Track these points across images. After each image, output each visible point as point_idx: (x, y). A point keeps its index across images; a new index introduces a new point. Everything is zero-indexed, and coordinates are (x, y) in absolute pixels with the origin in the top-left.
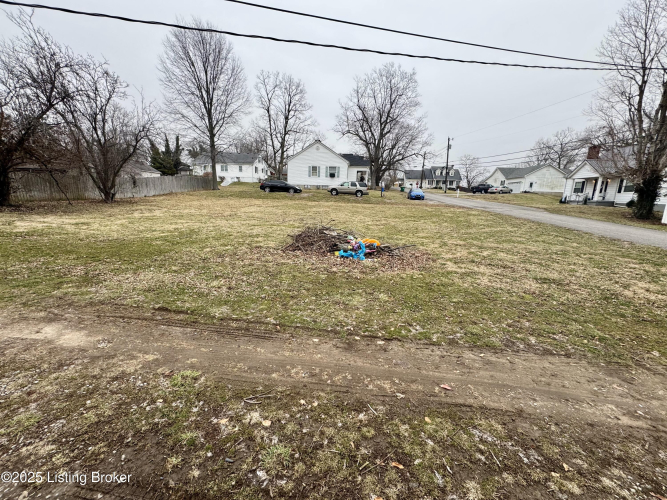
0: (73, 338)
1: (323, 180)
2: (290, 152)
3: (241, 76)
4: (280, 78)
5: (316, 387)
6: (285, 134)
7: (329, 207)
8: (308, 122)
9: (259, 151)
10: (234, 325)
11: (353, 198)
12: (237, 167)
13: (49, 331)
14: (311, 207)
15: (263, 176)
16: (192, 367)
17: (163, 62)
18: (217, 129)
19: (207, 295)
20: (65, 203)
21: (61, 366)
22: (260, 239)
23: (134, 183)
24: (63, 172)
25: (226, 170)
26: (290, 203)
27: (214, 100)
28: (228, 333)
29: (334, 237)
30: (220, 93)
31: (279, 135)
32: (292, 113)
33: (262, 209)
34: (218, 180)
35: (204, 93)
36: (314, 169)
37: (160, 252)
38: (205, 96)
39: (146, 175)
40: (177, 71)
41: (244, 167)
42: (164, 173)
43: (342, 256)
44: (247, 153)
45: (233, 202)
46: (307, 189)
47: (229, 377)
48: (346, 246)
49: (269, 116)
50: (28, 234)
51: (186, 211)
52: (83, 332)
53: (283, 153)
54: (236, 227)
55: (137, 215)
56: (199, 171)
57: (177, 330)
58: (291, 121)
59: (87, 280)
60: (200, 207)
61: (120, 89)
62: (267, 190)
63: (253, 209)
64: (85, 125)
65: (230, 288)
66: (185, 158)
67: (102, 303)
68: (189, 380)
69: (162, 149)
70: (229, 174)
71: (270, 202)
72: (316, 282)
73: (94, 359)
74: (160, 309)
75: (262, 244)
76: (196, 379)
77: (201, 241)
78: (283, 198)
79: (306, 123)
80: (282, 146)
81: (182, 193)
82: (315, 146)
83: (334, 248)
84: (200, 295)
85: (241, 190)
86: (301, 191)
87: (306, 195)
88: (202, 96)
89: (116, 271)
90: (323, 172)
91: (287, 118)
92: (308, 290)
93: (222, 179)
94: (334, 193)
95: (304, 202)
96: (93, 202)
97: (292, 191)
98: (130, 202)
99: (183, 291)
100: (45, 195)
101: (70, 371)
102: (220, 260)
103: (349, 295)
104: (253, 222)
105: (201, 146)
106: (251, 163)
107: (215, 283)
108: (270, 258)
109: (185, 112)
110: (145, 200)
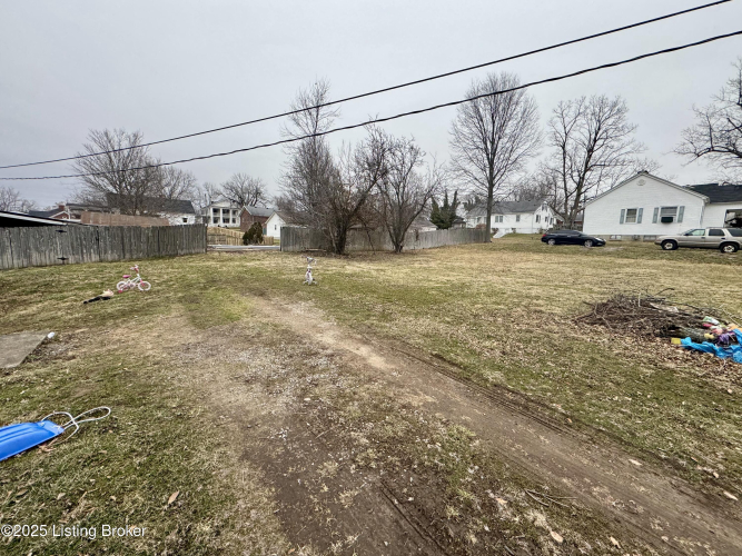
0: (377, 361)
1: (649, 227)
2: (591, 193)
3: (533, 116)
4: (587, 103)
5: (638, 533)
6: (585, 171)
7: (656, 267)
8: (628, 149)
9: (543, 195)
10: (510, 396)
11: (715, 254)
12: (514, 216)
13: (364, 351)
14: (620, 266)
15: (546, 226)
16: (466, 424)
17: (455, 125)
18: (497, 178)
19: (480, 354)
20: (371, 253)
21: (370, 380)
22: (540, 302)
23: (417, 237)
24: (373, 229)
25: (501, 221)
26: (585, 259)
27: (498, 150)
28: (502, 403)
29: (673, 316)
30: (506, 140)
31: (576, 174)
32: (600, 142)
33: (542, 266)
34: (491, 231)
35: (488, 143)
36: (632, 212)
37: (435, 302)
38: (489, 147)
39: (426, 229)
40: (466, 130)
41: (523, 217)
42: (439, 227)
43: (689, 348)
44: (528, 200)
45: (506, 256)
46: (615, 241)
47: (506, 454)
48: (698, 333)
49: (564, 152)
50: (352, 275)
51: (458, 264)
52: (383, 359)
53: (579, 195)
54: (510, 284)
55: (417, 265)
56: (472, 224)
57: (451, 381)
58: (596, 154)
59: (385, 316)
60: (471, 260)
61: (419, 158)
62: (551, 242)
63: (530, 265)
64: (392, 191)
65: (504, 353)
66: (460, 212)
67: (394, 337)
68: (464, 438)
69: (441, 204)
70: (504, 225)
71: (555, 258)
72: (633, 376)
73: (390, 383)
74: (437, 356)
75: (542, 309)
76: (471, 439)
77: (472, 295)
78: (574, 253)
79: (623, 151)
80: (580, 186)
81: (454, 246)
82: (638, 180)
83: (670, 331)
84: (473, 352)
85: (517, 243)
86: (603, 244)
87: (611, 249)
88: (486, 149)
89: (403, 313)
90: (648, 215)
91: (590, 151)
92: (618, 384)
93: (496, 230)
94: (669, 246)
95: (608, 259)
96: (388, 252)
97: (588, 244)
98: (412, 253)
99: (455, 344)
100: (362, 247)
101: (375, 387)
102: (491, 319)
103: (706, 415)
104: (531, 281)
105: (477, 198)
106: (532, 211)
107: (487, 343)
108: (555, 328)
109: (467, 167)
110: (423, 252)
